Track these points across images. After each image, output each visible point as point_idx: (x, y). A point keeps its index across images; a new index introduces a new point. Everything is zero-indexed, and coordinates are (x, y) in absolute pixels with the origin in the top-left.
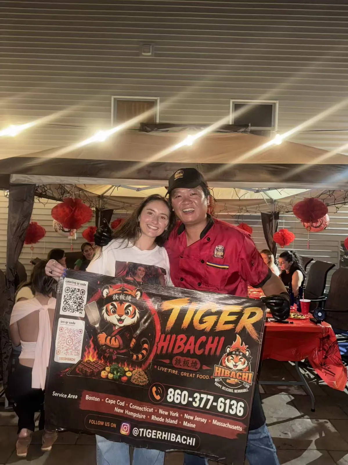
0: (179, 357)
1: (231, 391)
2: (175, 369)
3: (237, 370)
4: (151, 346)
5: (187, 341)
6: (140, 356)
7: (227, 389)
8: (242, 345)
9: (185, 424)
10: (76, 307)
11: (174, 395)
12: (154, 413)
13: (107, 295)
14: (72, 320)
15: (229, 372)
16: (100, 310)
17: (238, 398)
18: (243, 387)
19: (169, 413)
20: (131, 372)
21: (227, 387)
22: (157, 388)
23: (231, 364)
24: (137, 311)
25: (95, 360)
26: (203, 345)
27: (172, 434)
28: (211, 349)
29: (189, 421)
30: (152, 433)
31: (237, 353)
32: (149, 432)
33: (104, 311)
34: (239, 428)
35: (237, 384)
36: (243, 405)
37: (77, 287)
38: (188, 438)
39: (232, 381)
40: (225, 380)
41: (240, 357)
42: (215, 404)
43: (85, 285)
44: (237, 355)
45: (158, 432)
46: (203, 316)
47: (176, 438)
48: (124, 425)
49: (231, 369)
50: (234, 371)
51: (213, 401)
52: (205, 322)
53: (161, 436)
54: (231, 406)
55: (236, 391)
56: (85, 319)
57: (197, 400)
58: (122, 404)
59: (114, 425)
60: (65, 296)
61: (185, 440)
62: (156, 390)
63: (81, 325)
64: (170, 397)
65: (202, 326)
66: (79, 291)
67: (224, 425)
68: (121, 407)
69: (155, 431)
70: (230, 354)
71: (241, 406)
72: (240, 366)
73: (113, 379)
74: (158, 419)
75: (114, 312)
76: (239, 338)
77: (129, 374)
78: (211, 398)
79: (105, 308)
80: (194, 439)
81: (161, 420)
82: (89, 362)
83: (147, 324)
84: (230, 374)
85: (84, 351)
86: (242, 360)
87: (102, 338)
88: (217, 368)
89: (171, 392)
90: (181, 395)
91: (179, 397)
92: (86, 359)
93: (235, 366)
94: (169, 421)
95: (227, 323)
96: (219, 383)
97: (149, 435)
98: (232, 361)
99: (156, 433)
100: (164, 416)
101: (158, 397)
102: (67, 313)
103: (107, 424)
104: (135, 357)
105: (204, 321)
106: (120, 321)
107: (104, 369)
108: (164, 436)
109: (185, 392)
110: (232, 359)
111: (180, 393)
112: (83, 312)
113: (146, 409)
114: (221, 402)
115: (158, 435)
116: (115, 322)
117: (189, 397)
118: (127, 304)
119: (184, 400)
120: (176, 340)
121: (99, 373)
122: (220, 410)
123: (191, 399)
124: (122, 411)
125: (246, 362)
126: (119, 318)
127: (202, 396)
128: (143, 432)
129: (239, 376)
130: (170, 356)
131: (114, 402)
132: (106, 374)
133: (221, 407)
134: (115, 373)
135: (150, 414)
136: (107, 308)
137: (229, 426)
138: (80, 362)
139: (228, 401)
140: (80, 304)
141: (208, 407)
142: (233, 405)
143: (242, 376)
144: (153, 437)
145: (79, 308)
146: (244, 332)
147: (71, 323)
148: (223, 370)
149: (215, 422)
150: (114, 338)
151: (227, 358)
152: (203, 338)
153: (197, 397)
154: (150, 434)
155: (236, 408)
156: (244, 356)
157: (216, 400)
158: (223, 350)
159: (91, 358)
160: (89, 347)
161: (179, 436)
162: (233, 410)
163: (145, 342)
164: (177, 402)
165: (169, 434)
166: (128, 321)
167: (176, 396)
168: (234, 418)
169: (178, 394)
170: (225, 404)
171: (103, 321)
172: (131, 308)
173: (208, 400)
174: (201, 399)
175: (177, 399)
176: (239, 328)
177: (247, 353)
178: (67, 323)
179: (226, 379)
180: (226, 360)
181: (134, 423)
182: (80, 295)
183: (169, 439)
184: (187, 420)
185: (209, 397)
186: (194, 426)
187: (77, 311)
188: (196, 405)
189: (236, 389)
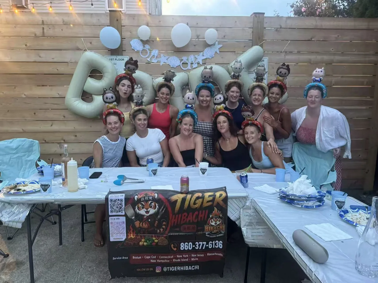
0: (184, 226)
1: (215, 236)
2: (183, 232)
3: (217, 225)
5: (188, 215)
6: (162, 230)
7: (213, 237)
8: (218, 212)
9: (192, 259)
10: (118, 210)
11: (184, 246)
12: (174, 258)
13: (137, 199)
15: (213, 228)
16: (134, 209)
17: (219, 239)
18: (221, 233)
19: (183, 256)
20: (158, 239)
21: (212, 235)
22: (174, 245)
23: (213, 224)
24: (157, 204)
25: (134, 237)
26: (197, 216)
27: (186, 267)
28: (201, 217)
29: (194, 257)
30: (174, 268)
31: (216, 217)
34: (221, 255)
35: (217, 232)
37: (117, 198)
38: (195, 266)
39: (215, 231)
42: (207, 246)
43: (123, 196)
46: (195, 200)
47: (188, 268)
48: (157, 268)
49: (214, 226)
53: (180, 269)
55: (217, 236)
56: (126, 215)
57: (197, 246)
58: (155, 257)
59: (152, 269)
60: (110, 204)
61: (193, 268)
62: (173, 245)
63: (124, 219)
64: (182, 248)
65: (196, 206)
66: (119, 201)
67: (213, 254)
68: (154, 259)
70: (212, 218)
71: (221, 243)
72: (218, 223)
73: (147, 245)
74: (177, 261)
75: (143, 208)
76: (215, 208)
77: (156, 241)
78: (205, 243)
79: (137, 207)
80: (198, 266)
81: (179, 260)
82: (131, 239)
85: (127, 233)
86: (219, 220)
87: (137, 224)
88: (206, 227)
89: (182, 245)
91: (187, 246)
92: (129, 237)
93: (216, 223)
94: (183, 260)
95: (208, 202)
96: (208, 234)
97: (173, 269)
98: (214, 222)
99: (177, 268)
100: (180, 258)
101: (175, 249)
102: (114, 214)
103: (148, 269)
104: (158, 231)
105: (196, 203)
106: (147, 212)
107: (141, 241)
108: (181, 268)
109: (191, 243)
110: (213, 221)
111: (187, 244)
112: (124, 212)
113: (169, 257)
114: (211, 243)
115: (178, 269)
116: (144, 213)
118: (150, 202)
119: (190, 247)
120: (181, 216)
121: (138, 243)
122: (211, 248)
123: (194, 246)
124: (155, 261)
125: (221, 220)
126: (146, 210)
127: (200, 243)
128: (169, 269)
129: (218, 228)
130: (180, 225)
131: (150, 257)
132: (142, 243)
133: (210, 246)
134: (148, 241)
135: (172, 259)
136: (138, 207)
137: (216, 254)
138: (126, 240)
139: (214, 242)
140: (121, 208)
141: (204, 248)
142: (217, 243)
143: (219, 227)
144: (175, 270)
145: (120, 210)
146: (218, 205)
147: (117, 219)
148: (210, 227)
149: (208, 254)
150: (144, 223)
151: (211, 221)
152: (196, 212)
153: (197, 244)
155: (219, 244)
156: (219, 217)
157: (207, 244)
159: (132, 236)
160: (130, 230)
161: (190, 267)
162: (217, 246)
163: (163, 221)
164: (186, 249)
165: (184, 267)
166: (152, 211)
168: (218, 250)
170: (212, 244)
172: (153, 204)
173: (203, 245)
174: (199, 245)
178: (114, 219)
179: (212, 232)
180: (210, 222)
181: (163, 265)
182: (120, 203)
183: (184, 270)
184: (193, 257)
185: (204, 243)
186: (197, 259)
187: (120, 212)
188: (197, 248)
189: (217, 235)
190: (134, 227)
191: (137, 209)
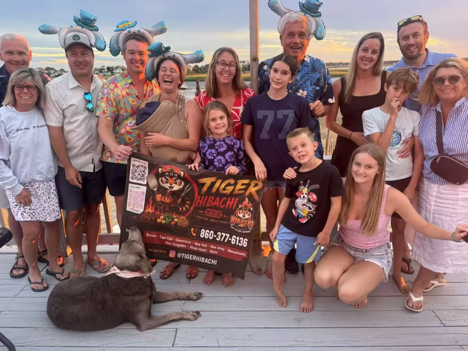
1: (240, 231)
3: (245, 219)
6: (184, 208)
7: (238, 231)
8: (248, 203)
9: (211, 251)
10: (140, 177)
11: (205, 233)
12: (191, 244)
15: (240, 220)
19: (201, 245)
20: (178, 218)
21: (238, 229)
22: (194, 229)
25: (153, 211)
27: (202, 258)
29: (213, 249)
30: (190, 256)
31: (245, 208)
32: (188, 256)
36: (247, 240)
37: (141, 164)
38: (213, 260)
39: (241, 225)
41: (247, 211)
43: (146, 163)
44: (245, 210)
45: (194, 256)
46: (226, 187)
47: (205, 260)
48: (171, 252)
49: (241, 218)
50: (243, 219)
52: (227, 190)
53: (196, 259)
56: (147, 185)
57: (219, 236)
58: (171, 239)
60: (132, 170)
61: (210, 261)
64: (202, 235)
65: (225, 192)
66: (142, 167)
69: (192, 255)
70: (241, 209)
72: (247, 217)
73: (165, 224)
74: (193, 248)
80: (216, 261)
81: (196, 249)
82: (149, 213)
83: (189, 190)
84: (240, 221)
86: (248, 213)
87: (159, 197)
88: (232, 217)
89: (203, 232)
90: (209, 233)
91: (208, 234)
92: (147, 211)
93: (244, 216)
96: (233, 226)
98: (242, 213)
99: (193, 257)
100: (198, 247)
101: (194, 235)
102: (134, 181)
107: (159, 218)
108: (197, 258)
111: (209, 232)
112: (146, 181)
113: (186, 242)
114: (234, 238)
115: (194, 258)
117: (214, 235)
118: (175, 178)
119: (211, 237)
121: (156, 220)
123: (215, 236)
124: (170, 244)
125: (251, 214)
126: (170, 185)
127: (223, 234)
128: (184, 256)
129: (246, 222)
132: (161, 220)
133: (233, 241)
134: (167, 219)
135: (189, 245)
137: (238, 253)
138: (142, 213)
140: (143, 175)
142: (241, 240)
143: (247, 223)
144: (190, 259)
145: (142, 178)
147: (137, 187)
148: (236, 219)
150: (167, 197)
153: (219, 235)
154: (189, 257)
155: (243, 242)
156: (249, 210)
157: (231, 237)
159: (150, 210)
161: (207, 259)
162: (241, 243)
164: (206, 237)
165: (201, 258)
166: (176, 188)
167: (206, 234)
169: (207, 233)
170: (236, 240)
175: (207, 236)
177: (252, 209)
179: (238, 224)
180: (238, 212)
182: (143, 170)
183: (200, 261)
185: (227, 235)
187: (141, 180)
189: (243, 230)
190: (154, 200)
191: (160, 180)
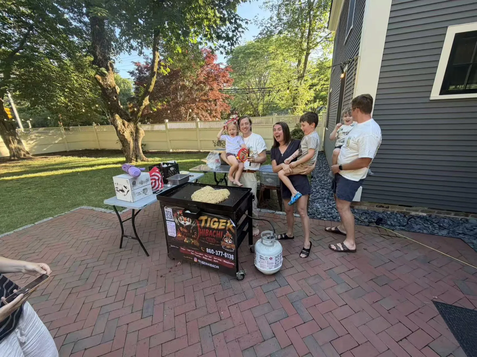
0: (208, 238)
2: (207, 242)
4: (197, 233)
5: (209, 231)
13: (179, 214)
14: (171, 222)
16: (178, 220)
17: (231, 253)
18: (232, 250)
23: (227, 241)
24: (190, 220)
26: (215, 234)
28: (218, 235)
33: (179, 220)
34: (233, 264)
35: (230, 248)
40: (225, 246)
42: (224, 254)
51: (223, 253)
54: (229, 256)
55: (230, 251)
59: (192, 258)
62: (202, 248)
63: (174, 224)
67: (228, 263)
68: (192, 252)
71: (233, 256)
75: (182, 220)
76: (227, 231)
77: (193, 242)
78: (222, 252)
79: (179, 218)
85: (177, 233)
94: (208, 259)
95: (222, 226)
97: (203, 263)
103: (190, 258)
104: (193, 236)
106: (185, 223)
109: (212, 250)
116: (183, 224)
120: (205, 231)
122: (226, 257)
130: (205, 237)
131: (190, 251)
139: (228, 254)
141: (221, 255)
146: (229, 230)
149: (224, 261)
152: (214, 231)
158: (223, 236)
160: (178, 231)
163: (195, 231)
168: (231, 261)
171: (180, 223)
173: (221, 253)
174: (218, 253)
176: (227, 229)
178: (169, 223)
181: (198, 258)
184: (215, 259)
186: (218, 262)
188: (217, 254)
